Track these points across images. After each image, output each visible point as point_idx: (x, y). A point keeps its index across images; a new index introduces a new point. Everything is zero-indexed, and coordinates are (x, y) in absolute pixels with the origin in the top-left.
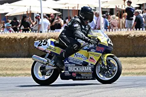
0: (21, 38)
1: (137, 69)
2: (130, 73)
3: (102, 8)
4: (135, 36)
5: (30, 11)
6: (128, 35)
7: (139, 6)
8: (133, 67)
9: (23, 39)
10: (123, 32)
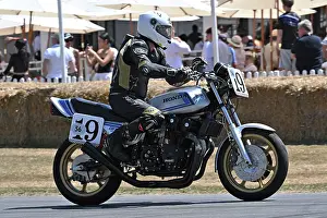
0: (6, 97)
1: (312, 174)
2: (293, 186)
3: (218, 18)
4: (304, 89)
5: (31, 26)
6: (287, 88)
7: (314, 12)
8: (302, 171)
9: (13, 97)
10: (275, 80)
